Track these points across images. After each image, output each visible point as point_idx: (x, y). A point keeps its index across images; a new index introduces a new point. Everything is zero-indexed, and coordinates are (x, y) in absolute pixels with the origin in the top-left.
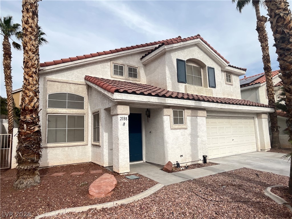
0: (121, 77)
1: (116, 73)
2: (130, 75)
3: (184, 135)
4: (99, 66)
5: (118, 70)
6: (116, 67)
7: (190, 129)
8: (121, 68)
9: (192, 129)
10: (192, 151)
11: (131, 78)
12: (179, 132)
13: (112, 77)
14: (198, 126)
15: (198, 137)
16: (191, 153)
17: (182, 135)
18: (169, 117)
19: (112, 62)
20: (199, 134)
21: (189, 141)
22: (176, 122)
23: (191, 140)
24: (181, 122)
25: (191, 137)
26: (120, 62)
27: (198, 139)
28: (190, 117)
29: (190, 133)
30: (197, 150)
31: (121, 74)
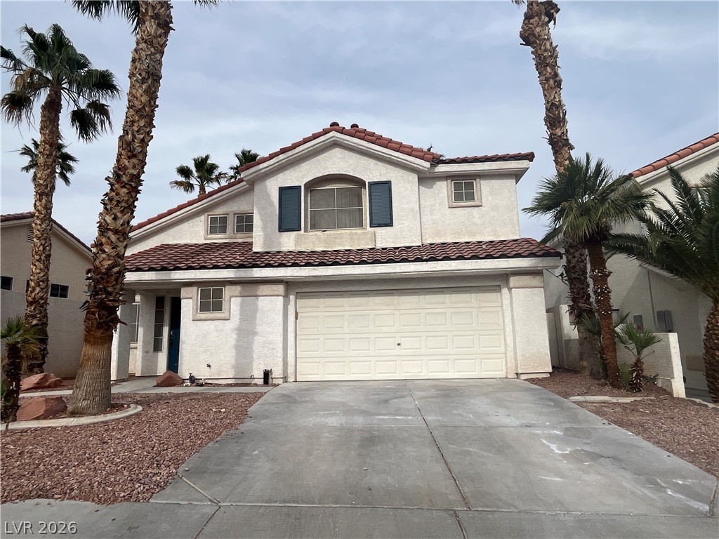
0: (221, 236)
1: (213, 230)
2: (240, 229)
3: (222, 330)
4: (185, 226)
5: (218, 225)
6: (213, 220)
7: (238, 321)
8: (224, 220)
9: (241, 320)
10: (236, 360)
11: (239, 235)
12: (210, 326)
13: (205, 239)
14: (259, 315)
15: (256, 333)
16: (233, 362)
17: (217, 331)
18: (191, 300)
19: (206, 214)
20: (258, 329)
21: (233, 342)
22: (204, 307)
23: (237, 341)
24: (218, 307)
25: (237, 334)
26: (220, 211)
27: (257, 338)
28: (239, 299)
29: (237, 326)
30: (252, 359)
31: (223, 230)
